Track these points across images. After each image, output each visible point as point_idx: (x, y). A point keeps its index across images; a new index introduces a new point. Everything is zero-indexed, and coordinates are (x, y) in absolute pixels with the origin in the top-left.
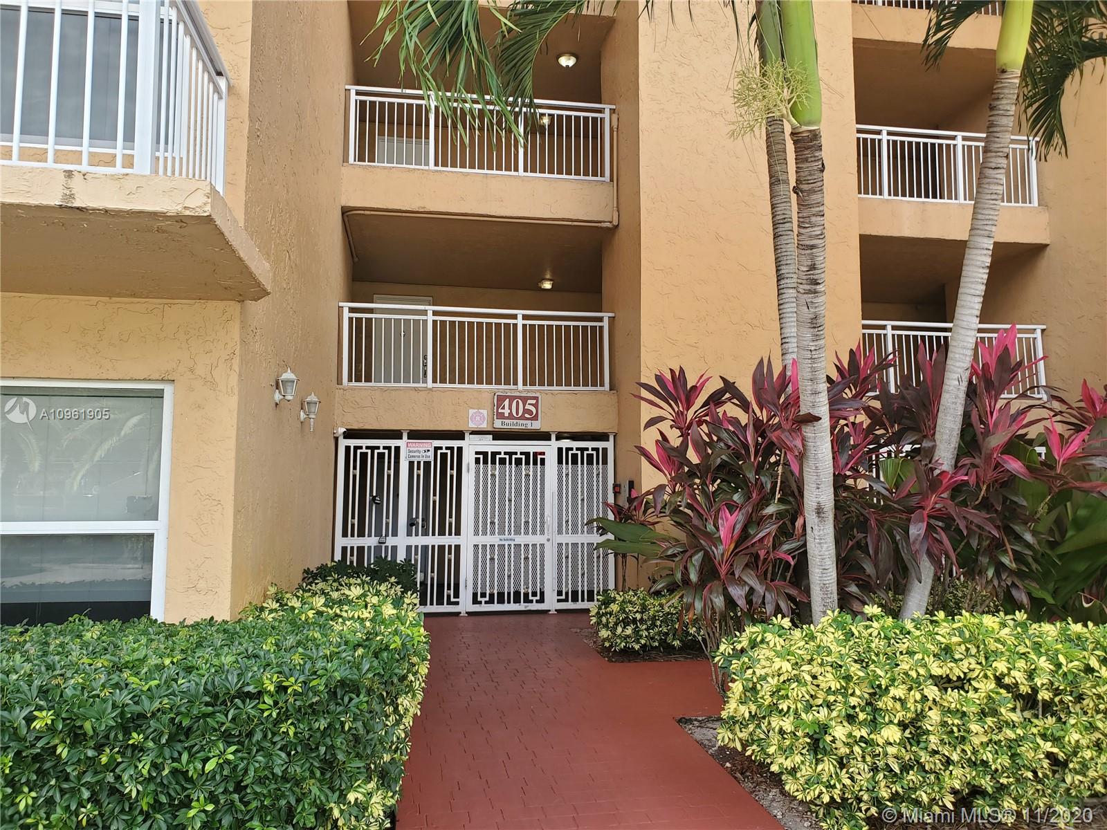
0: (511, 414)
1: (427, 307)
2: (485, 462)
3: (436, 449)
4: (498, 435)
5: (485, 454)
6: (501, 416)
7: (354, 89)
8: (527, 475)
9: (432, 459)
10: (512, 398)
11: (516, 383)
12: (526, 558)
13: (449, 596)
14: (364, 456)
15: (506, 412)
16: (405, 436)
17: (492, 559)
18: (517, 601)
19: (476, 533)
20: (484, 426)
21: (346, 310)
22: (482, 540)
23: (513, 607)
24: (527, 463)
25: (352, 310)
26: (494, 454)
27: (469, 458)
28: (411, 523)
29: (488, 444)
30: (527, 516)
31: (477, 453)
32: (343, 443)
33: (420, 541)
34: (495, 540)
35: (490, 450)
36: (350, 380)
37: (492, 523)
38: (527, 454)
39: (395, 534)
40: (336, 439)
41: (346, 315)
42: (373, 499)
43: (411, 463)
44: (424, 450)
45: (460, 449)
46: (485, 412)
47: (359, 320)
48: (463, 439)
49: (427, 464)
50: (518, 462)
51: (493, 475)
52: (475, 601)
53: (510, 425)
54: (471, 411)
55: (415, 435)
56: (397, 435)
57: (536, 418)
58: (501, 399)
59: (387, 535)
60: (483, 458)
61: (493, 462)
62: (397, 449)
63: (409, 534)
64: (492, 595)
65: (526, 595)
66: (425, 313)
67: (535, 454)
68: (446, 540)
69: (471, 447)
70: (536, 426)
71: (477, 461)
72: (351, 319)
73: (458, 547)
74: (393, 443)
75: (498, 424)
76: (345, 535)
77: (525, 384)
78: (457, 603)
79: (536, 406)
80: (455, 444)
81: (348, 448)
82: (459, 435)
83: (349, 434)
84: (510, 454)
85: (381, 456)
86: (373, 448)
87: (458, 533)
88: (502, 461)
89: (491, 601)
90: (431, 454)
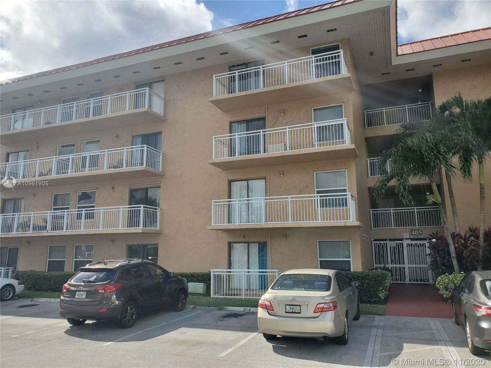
0: (415, 234)
1: (391, 209)
2: (409, 246)
3: (396, 243)
4: (412, 239)
5: (409, 244)
6: (412, 235)
7: (368, 159)
8: (421, 249)
9: (395, 246)
10: (415, 230)
11: (416, 226)
12: (423, 271)
13: (403, 279)
14: (379, 245)
15: (414, 234)
16: (388, 240)
17: (414, 271)
18: (421, 281)
19: (409, 264)
20: (408, 237)
21: (371, 211)
22: (410, 266)
23: (420, 282)
24: (421, 246)
25: (372, 211)
26: (411, 244)
27: (405, 245)
28: (392, 261)
29: (410, 242)
30: (422, 260)
31: (407, 244)
32: (373, 242)
33: (395, 266)
34: (414, 266)
35: (410, 243)
36: (374, 227)
37: (413, 262)
38: (421, 244)
39: (388, 264)
40: (372, 242)
41: (371, 212)
42: (382, 256)
43: (390, 247)
44: (393, 244)
45: (402, 243)
46: (408, 234)
47: (374, 213)
48: (403, 241)
49: (394, 247)
50: (418, 246)
51: (412, 250)
52: (410, 281)
53: (415, 237)
54: (404, 234)
55: (390, 240)
56: (386, 240)
57: (422, 235)
58: (412, 231)
59: (386, 264)
60: (409, 245)
61: (412, 246)
62: (387, 243)
63: (391, 264)
64: (414, 279)
65: (424, 280)
66: (390, 210)
67: (423, 244)
68: (401, 266)
69: (405, 243)
70: (422, 237)
71: (407, 246)
72: (372, 213)
73: (404, 267)
74: (385, 242)
75: (412, 237)
76: (376, 264)
77: (418, 226)
78: (405, 281)
79: (422, 232)
80: (401, 242)
81: (375, 244)
82: (402, 240)
83: (375, 240)
84: (416, 244)
85: (383, 245)
86: (381, 243)
87: (404, 264)
88: (414, 246)
89: (414, 281)
90: (395, 244)
